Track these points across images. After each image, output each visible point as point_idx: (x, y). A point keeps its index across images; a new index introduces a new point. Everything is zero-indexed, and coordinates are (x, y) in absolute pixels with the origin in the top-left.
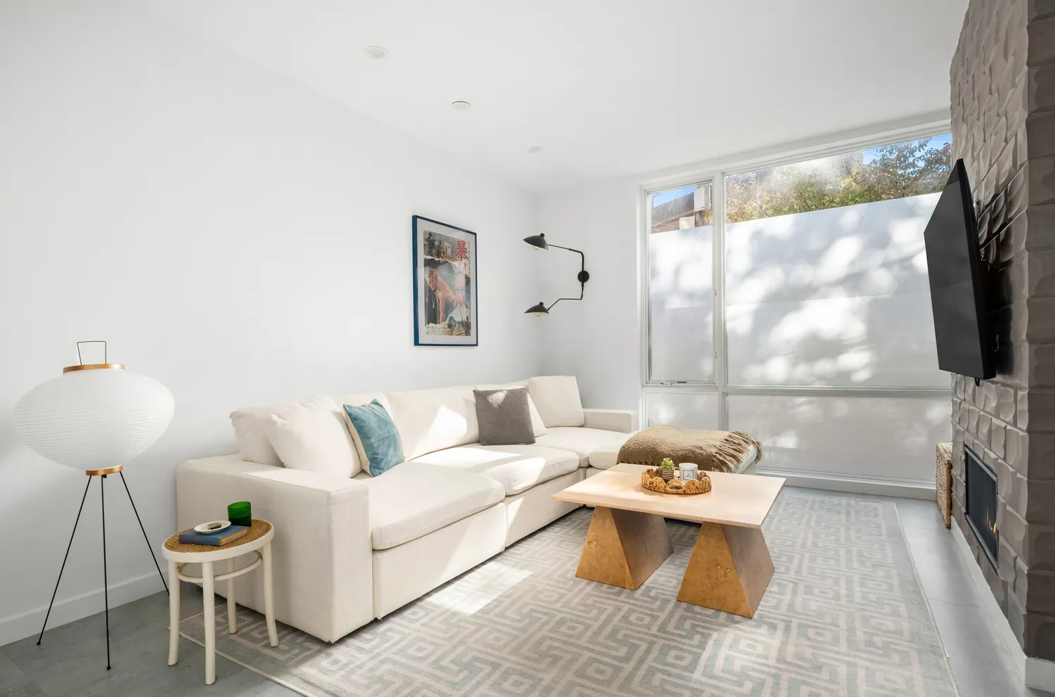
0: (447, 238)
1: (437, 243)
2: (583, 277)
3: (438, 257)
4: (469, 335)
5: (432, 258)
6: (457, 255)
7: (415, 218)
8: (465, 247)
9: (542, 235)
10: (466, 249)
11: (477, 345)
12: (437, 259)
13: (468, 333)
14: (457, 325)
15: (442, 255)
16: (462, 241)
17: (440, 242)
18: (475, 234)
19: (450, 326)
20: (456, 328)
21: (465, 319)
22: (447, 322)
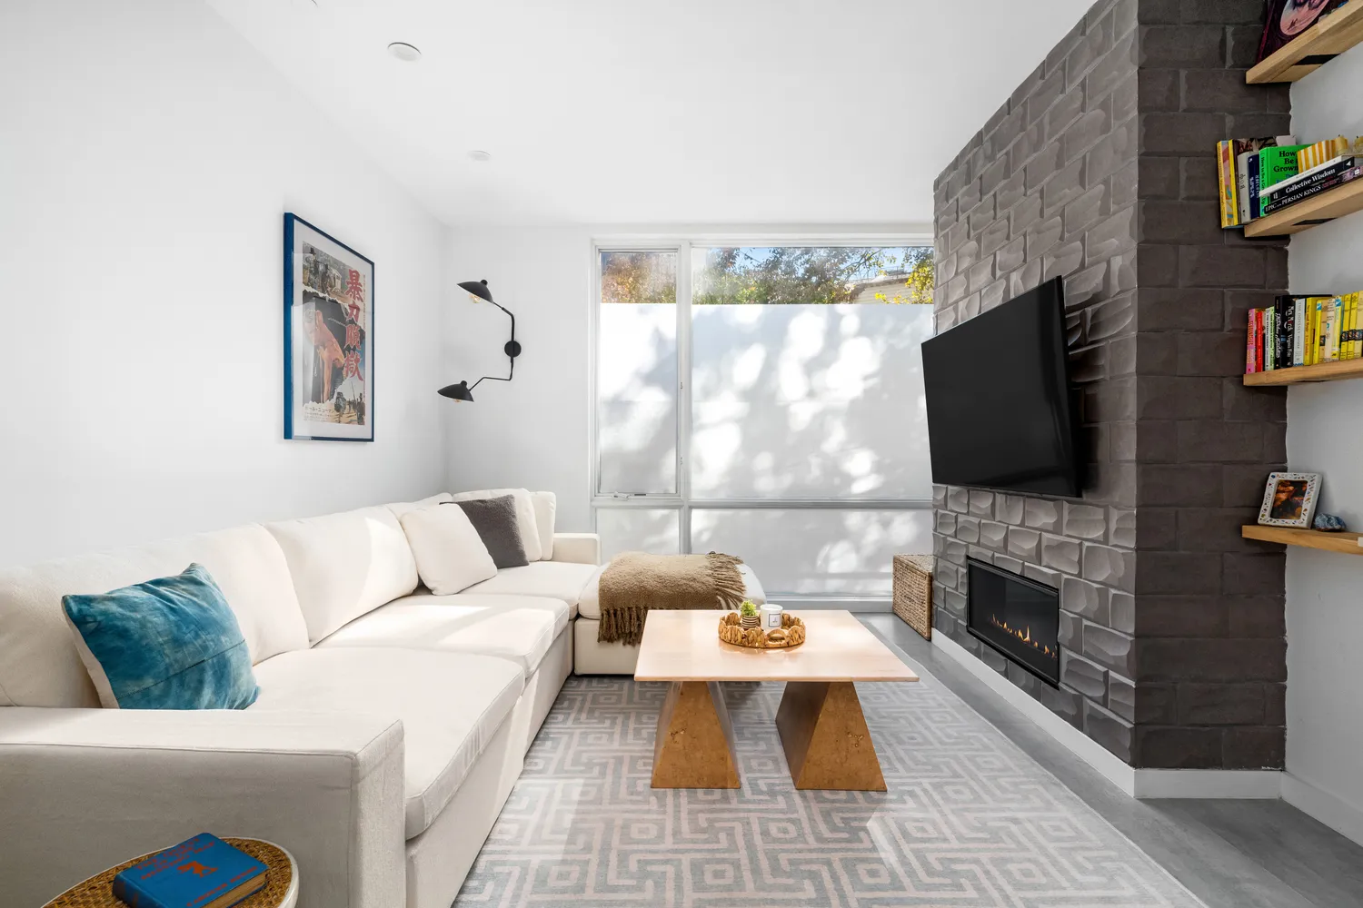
0: (337, 263)
1: (321, 268)
2: (513, 349)
3: (323, 292)
4: (363, 424)
5: (314, 290)
6: (348, 292)
7: (289, 219)
8: (360, 281)
9: (484, 282)
10: (360, 284)
11: (372, 440)
12: (321, 295)
13: (361, 421)
14: (347, 407)
15: (329, 289)
16: (356, 272)
17: (326, 266)
18: (372, 264)
19: (338, 408)
20: (346, 411)
21: (357, 397)
22: (334, 400)
